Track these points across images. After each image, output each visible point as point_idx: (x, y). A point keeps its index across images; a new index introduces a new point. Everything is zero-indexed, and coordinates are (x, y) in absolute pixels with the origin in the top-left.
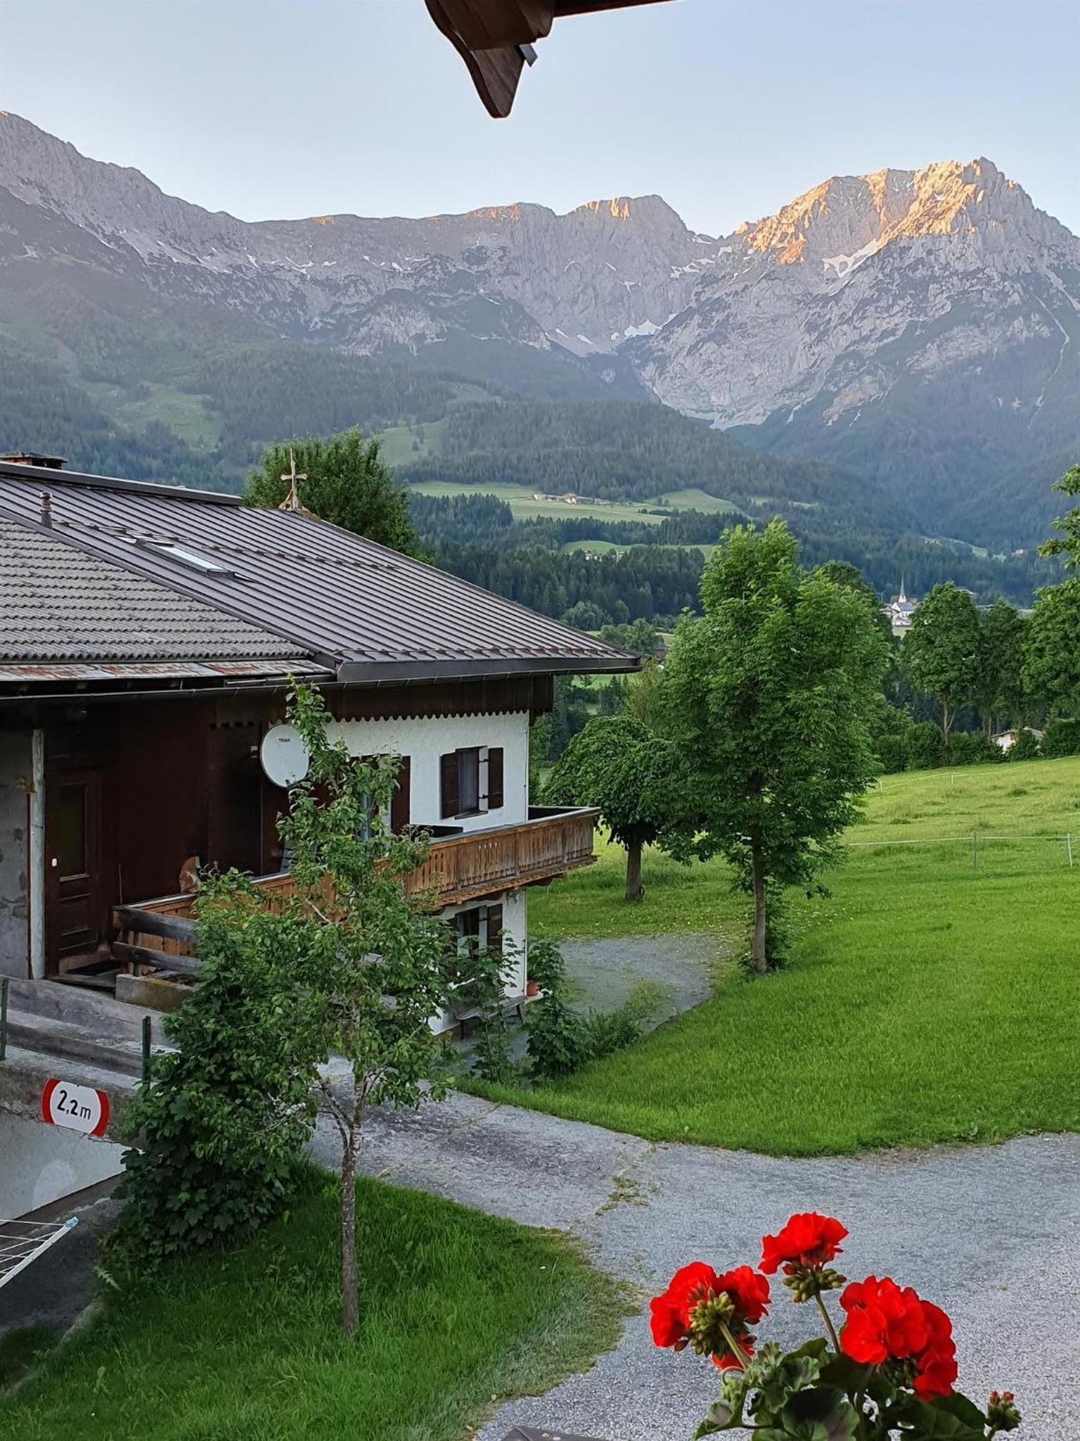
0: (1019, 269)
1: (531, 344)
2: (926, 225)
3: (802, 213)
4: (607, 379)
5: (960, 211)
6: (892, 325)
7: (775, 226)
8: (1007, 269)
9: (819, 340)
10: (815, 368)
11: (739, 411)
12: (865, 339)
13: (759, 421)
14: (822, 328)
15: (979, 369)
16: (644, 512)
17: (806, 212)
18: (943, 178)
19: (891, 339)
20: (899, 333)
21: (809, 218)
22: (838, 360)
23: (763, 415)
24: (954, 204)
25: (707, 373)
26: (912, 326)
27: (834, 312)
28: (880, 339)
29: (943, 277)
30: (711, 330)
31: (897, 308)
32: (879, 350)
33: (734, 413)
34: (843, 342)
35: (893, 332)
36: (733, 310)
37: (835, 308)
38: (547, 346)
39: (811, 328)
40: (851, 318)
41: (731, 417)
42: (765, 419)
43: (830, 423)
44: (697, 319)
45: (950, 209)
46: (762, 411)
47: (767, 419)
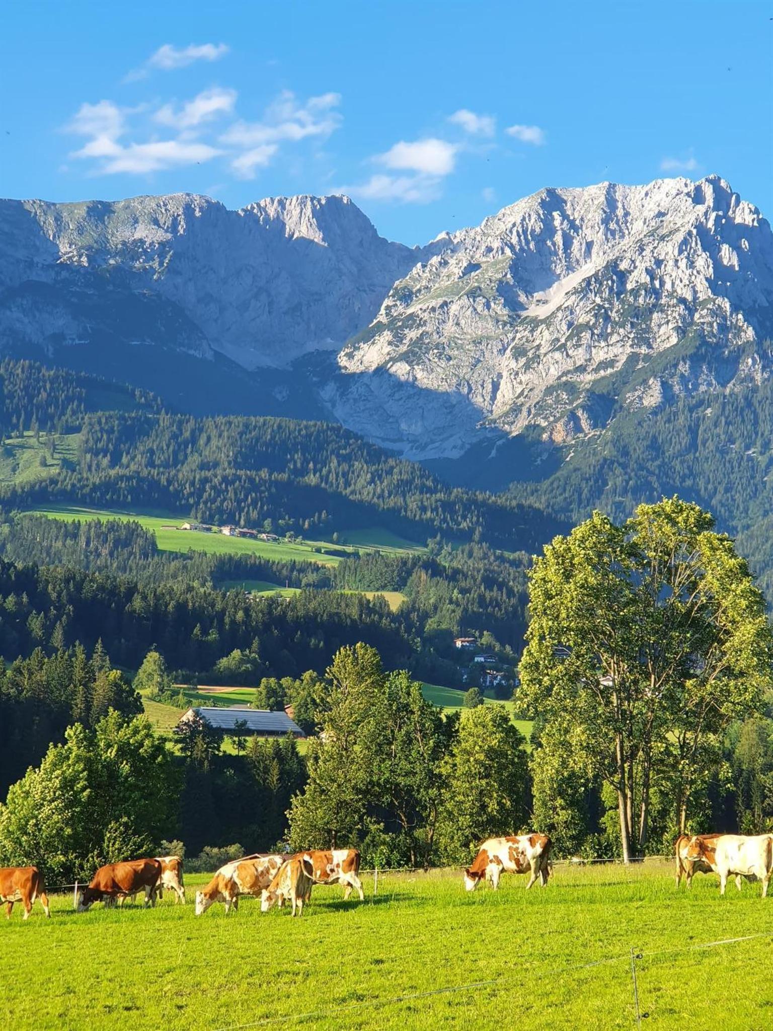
0: (755, 302)
1: (192, 352)
2: (651, 247)
3: (510, 225)
4: (279, 397)
5: (690, 233)
6: (611, 355)
7: (478, 238)
8: (741, 301)
9: (527, 367)
10: (522, 399)
11: (433, 442)
12: (581, 369)
13: (455, 454)
14: (530, 354)
15: (709, 411)
16: (318, 551)
17: (514, 225)
18: (670, 198)
19: (610, 371)
20: (619, 366)
21: (518, 232)
22: (549, 390)
23: (462, 447)
24: (682, 226)
25: (397, 396)
26: (633, 358)
27: (544, 337)
28: (596, 370)
29: (669, 306)
30: (403, 348)
31: (615, 338)
32: (595, 382)
33: (426, 445)
34: (554, 372)
35: (611, 363)
36: (429, 328)
37: (546, 333)
38: (209, 356)
39: (519, 353)
40: (564, 345)
41: (423, 448)
42: (462, 452)
43: (539, 462)
44: (387, 335)
45: (677, 230)
46: (460, 442)
47: (466, 452)
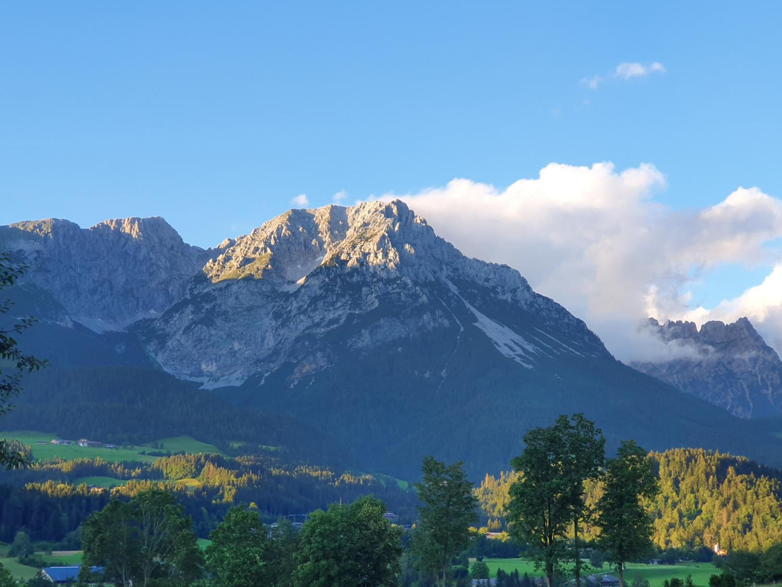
0: (426, 278)
1: (58, 323)
2: (359, 245)
3: (269, 234)
4: (119, 350)
5: (383, 237)
6: (336, 315)
7: (249, 242)
8: (418, 278)
9: (283, 325)
10: (280, 345)
11: (223, 376)
12: (318, 325)
13: (238, 384)
14: (285, 316)
15: (400, 349)
16: (143, 453)
17: (272, 233)
18: (371, 213)
19: (335, 326)
20: (342, 322)
21: (274, 237)
22: (298, 340)
23: (242, 379)
24: (379, 232)
25: (198, 347)
26: (351, 317)
27: (294, 305)
28: (328, 325)
29: (372, 283)
30: (201, 316)
31: (339, 304)
32: (328, 333)
33: (219, 378)
34: (301, 327)
35: (336, 320)
36: (218, 302)
37: (295, 303)
38: (70, 325)
39: (277, 316)
40: (306, 310)
41: (217, 380)
42: (243, 382)
43: (292, 386)
44: (190, 308)
45: (376, 234)
46: (241, 376)
47: (245, 382)
